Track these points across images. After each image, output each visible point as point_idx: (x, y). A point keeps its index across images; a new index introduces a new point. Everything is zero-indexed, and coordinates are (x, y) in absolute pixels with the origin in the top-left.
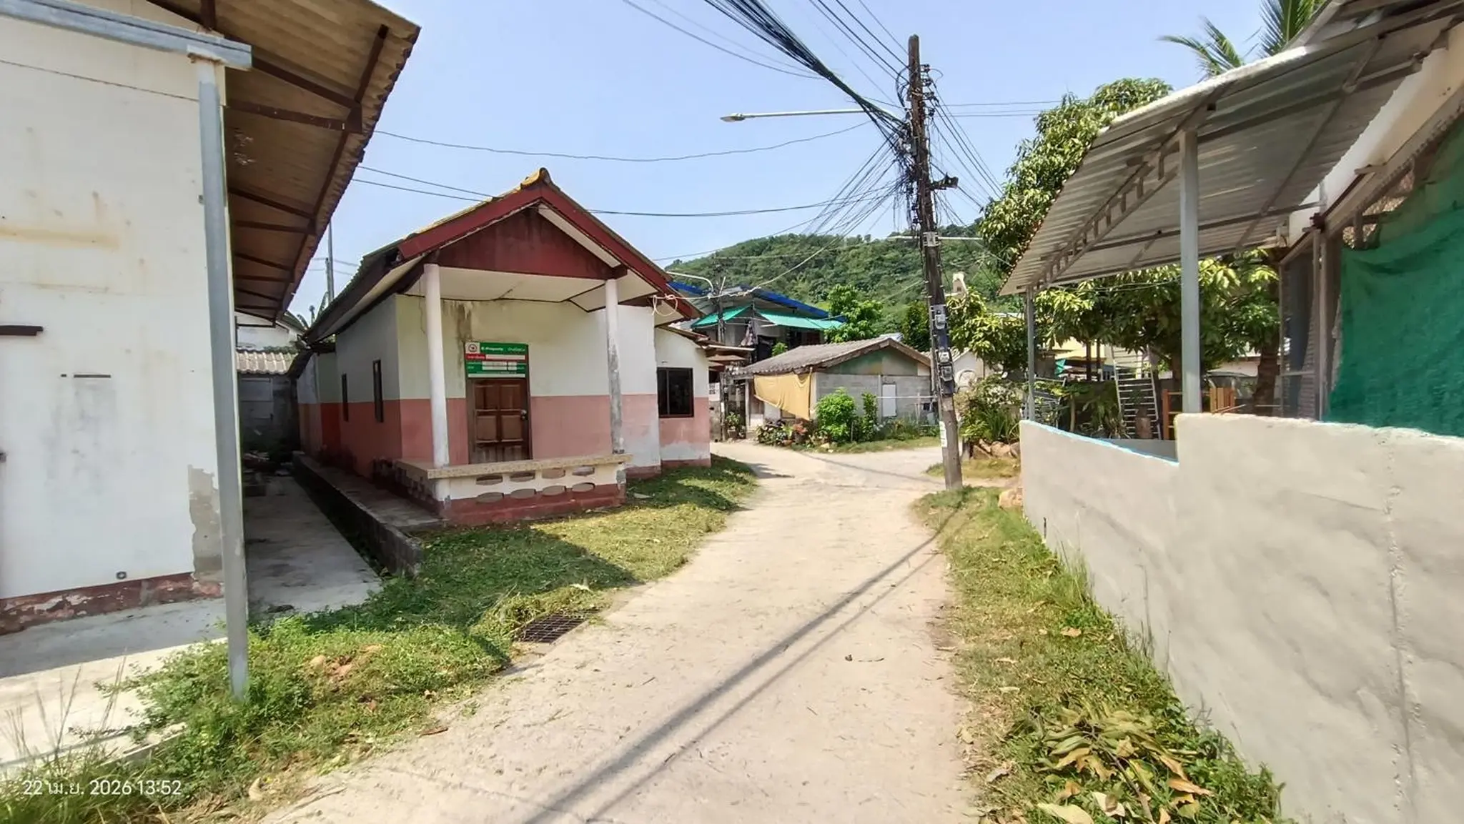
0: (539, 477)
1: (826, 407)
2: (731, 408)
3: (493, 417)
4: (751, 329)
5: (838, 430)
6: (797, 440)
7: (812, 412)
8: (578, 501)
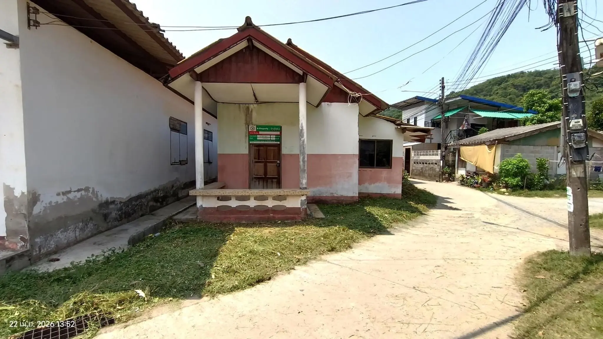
0: (252, 199)
1: (505, 166)
2: (446, 163)
3: (262, 164)
4: (466, 120)
5: (514, 181)
6: (483, 185)
7: (496, 168)
8: (275, 215)
